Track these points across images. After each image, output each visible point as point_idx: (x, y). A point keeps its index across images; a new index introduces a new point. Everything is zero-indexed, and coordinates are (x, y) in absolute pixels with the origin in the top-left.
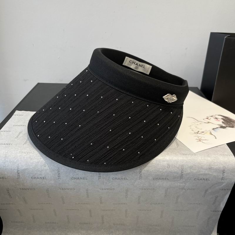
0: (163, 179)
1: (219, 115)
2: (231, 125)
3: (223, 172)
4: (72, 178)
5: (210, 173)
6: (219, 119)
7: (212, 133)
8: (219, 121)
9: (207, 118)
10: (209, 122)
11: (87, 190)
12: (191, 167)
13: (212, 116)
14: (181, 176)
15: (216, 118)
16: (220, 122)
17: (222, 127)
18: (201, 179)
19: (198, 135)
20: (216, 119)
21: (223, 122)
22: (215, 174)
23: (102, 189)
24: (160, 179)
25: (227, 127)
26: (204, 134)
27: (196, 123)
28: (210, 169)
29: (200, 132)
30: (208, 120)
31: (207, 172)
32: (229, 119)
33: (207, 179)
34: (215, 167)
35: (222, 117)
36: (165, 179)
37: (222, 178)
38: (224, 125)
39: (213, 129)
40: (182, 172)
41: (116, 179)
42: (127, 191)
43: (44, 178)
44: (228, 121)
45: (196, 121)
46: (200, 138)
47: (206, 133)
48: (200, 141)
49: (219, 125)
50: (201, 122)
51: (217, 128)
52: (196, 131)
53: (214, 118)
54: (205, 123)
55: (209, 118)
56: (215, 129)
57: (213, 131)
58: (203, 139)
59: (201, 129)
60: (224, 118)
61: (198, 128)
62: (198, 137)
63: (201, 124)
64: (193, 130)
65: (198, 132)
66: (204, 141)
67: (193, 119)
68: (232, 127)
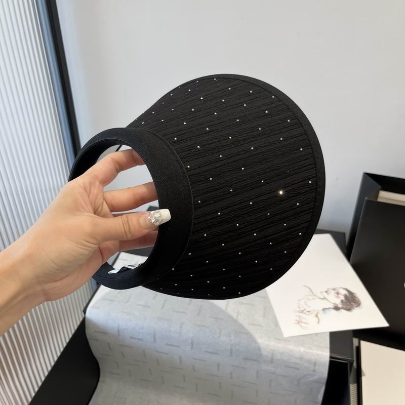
0: (253, 360)
1: (344, 289)
2: (349, 307)
3: (315, 364)
4: (167, 345)
5: (301, 363)
6: (340, 295)
7: (319, 315)
8: (339, 297)
9: (326, 292)
10: (325, 298)
11: (180, 358)
12: (282, 354)
13: (334, 289)
14: (272, 361)
15: (338, 294)
16: (338, 302)
17: (337, 308)
18: (292, 367)
19: (302, 315)
20: (336, 295)
21: (342, 301)
22: (306, 365)
23: (194, 359)
25: (342, 308)
27: (309, 297)
28: (301, 358)
29: (305, 312)
30: (325, 295)
31: (298, 361)
33: (298, 369)
34: (306, 358)
35: (346, 292)
36: (256, 360)
37: (314, 370)
38: (340, 306)
39: (324, 309)
40: (272, 357)
41: (207, 352)
42: (218, 365)
43: (141, 340)
44: (350, 299)
45: (311, 294)
46: (301, 319)
47: (311, 314)
48: (298, 323)
49: (334, 304)
50: (316, 296)
51: (330, 308)
52: (302, 309)
53: (335, 293)
54: (320, 298)
55: (329, 292)
56: (326, 309)
57: (321, 312)
58: (304, 321)
59: (309, 307)
60: (348, 295)
61: (306, 305)
62: (300, 317)
63: (313, 299)
64: (298, 307)
65: (304, 310)
66: (303, 325)
67: (309, 290)
68: (349, 310)
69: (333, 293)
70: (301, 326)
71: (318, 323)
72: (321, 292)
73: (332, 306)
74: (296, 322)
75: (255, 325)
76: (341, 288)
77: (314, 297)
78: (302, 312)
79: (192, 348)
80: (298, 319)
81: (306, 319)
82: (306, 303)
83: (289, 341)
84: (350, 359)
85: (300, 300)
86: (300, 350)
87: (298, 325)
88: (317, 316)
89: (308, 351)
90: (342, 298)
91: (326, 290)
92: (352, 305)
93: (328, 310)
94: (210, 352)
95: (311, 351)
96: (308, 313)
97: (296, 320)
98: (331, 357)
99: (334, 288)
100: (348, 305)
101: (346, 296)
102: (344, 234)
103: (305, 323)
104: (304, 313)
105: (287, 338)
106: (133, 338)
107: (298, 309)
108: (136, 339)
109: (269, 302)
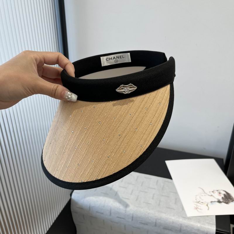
0: (169, 230)
1: (224, 191)
2: (227, 202)
5: (198, 233)
6: (221, 194)
7: (208, 205)
8: (220, 196)
9: (213, 192)
10: (212, 196)
11: (125, 226)
12: (187, 226)
14: (180, 231)
15: (220, 193)
16: (220, 198)
17: (219, 202)
19: (198, 204)
20: (219, 194)
21: (222, 198)
23: (133, 227)
24: (167, 229)
25: (223, 202)
26: (202, 204)
27: (202, 194)
30: (212, 193)
31: (196, 232)
32: (230, 195)
34: (202, 230)
35: (225, 193)
38: (221, 200)
39: (211, 202)
41: (141, 223)
42: (148, 232)
43: (102, 213)
44: (228, 197)
45: (203, 192)
46: (197, 206)
47: (204, 204)
48: (196, 209)
49: (218, 199)
50: (206, 194)
51: (215, 201)
52: (198, 201)
53: (218, 193)
54: (209, 195)
55: (214, 192)
56: (213, 202)
57: (210, 203)
58: (199, 208)
59: (203, 200)
60: (226, 194)
61: (201, 199)
62: (197, 205)
63: (205, 195)
64: (196, 200)
65: (199, 201)
66: (198, 210)
67: (202, 190)
68: (227, 203)
69: (217, 193)
70: (198, 211)
71: (208, 209)
72: (210, 192)
73: (216, 200)
74: (194, 208)
75: (170, 208)
76: (221, 190)
77: (205, 194)
78: (198, 202)
79: (132, 220)
80: (196, 207)
81: (201, 207)
82: (200, 197)
83: (191, 219)
84: (228, 232)
85: (197, 196)
86: (197, 225)
87: (195, 210)
88: (207, 205)
89: (203, 226)
90: (223, 196)
91: (213, 191)
92: (229, 200)
93: (214, 202)
94: (143, 223)
95: (204, 226)
96: (202, 203)
97: (195, 207)
98: (216, 230)
99: (217, 190)
100: (226, 200)
101: (224, 195)
102: (222, 160)
103: (200, 209)
104: (200, 203)
105: (190, 217)
106: (98, 212)
107: (196, 201)
108: (99, 213)
109: (178, 196)
